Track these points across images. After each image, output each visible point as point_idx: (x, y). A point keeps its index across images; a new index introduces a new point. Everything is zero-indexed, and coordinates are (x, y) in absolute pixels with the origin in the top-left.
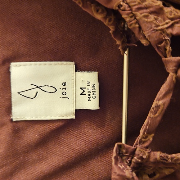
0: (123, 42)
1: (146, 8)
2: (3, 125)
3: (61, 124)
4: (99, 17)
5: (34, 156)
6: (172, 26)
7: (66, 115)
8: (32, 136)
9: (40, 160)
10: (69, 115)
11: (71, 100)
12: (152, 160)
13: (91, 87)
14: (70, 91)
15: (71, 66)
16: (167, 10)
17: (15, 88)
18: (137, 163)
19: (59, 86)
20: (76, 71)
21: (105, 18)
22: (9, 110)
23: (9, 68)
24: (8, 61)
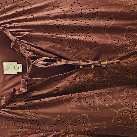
0: (24, 58)
1: (26, 52)
2: (2, 75)
3: (14, 75)
4: (18, 54)
5: (8, 82)
6: (31, 55)
7: (15, 73)
8: (8, 78)
9: (10, 83)
10: (16, 73)
11: (16, 70)
12: (29, 79)
13: (20, 67)
14: (16, 68)
15: (16, 63)
16: (30, 52)
17: (4, 68)
18: (26, 80)
19: (14, 67)
20: (18, 64)
21: (19, 54)
22: (3, 72)
23: (3, 63)
24: (3, 62)
